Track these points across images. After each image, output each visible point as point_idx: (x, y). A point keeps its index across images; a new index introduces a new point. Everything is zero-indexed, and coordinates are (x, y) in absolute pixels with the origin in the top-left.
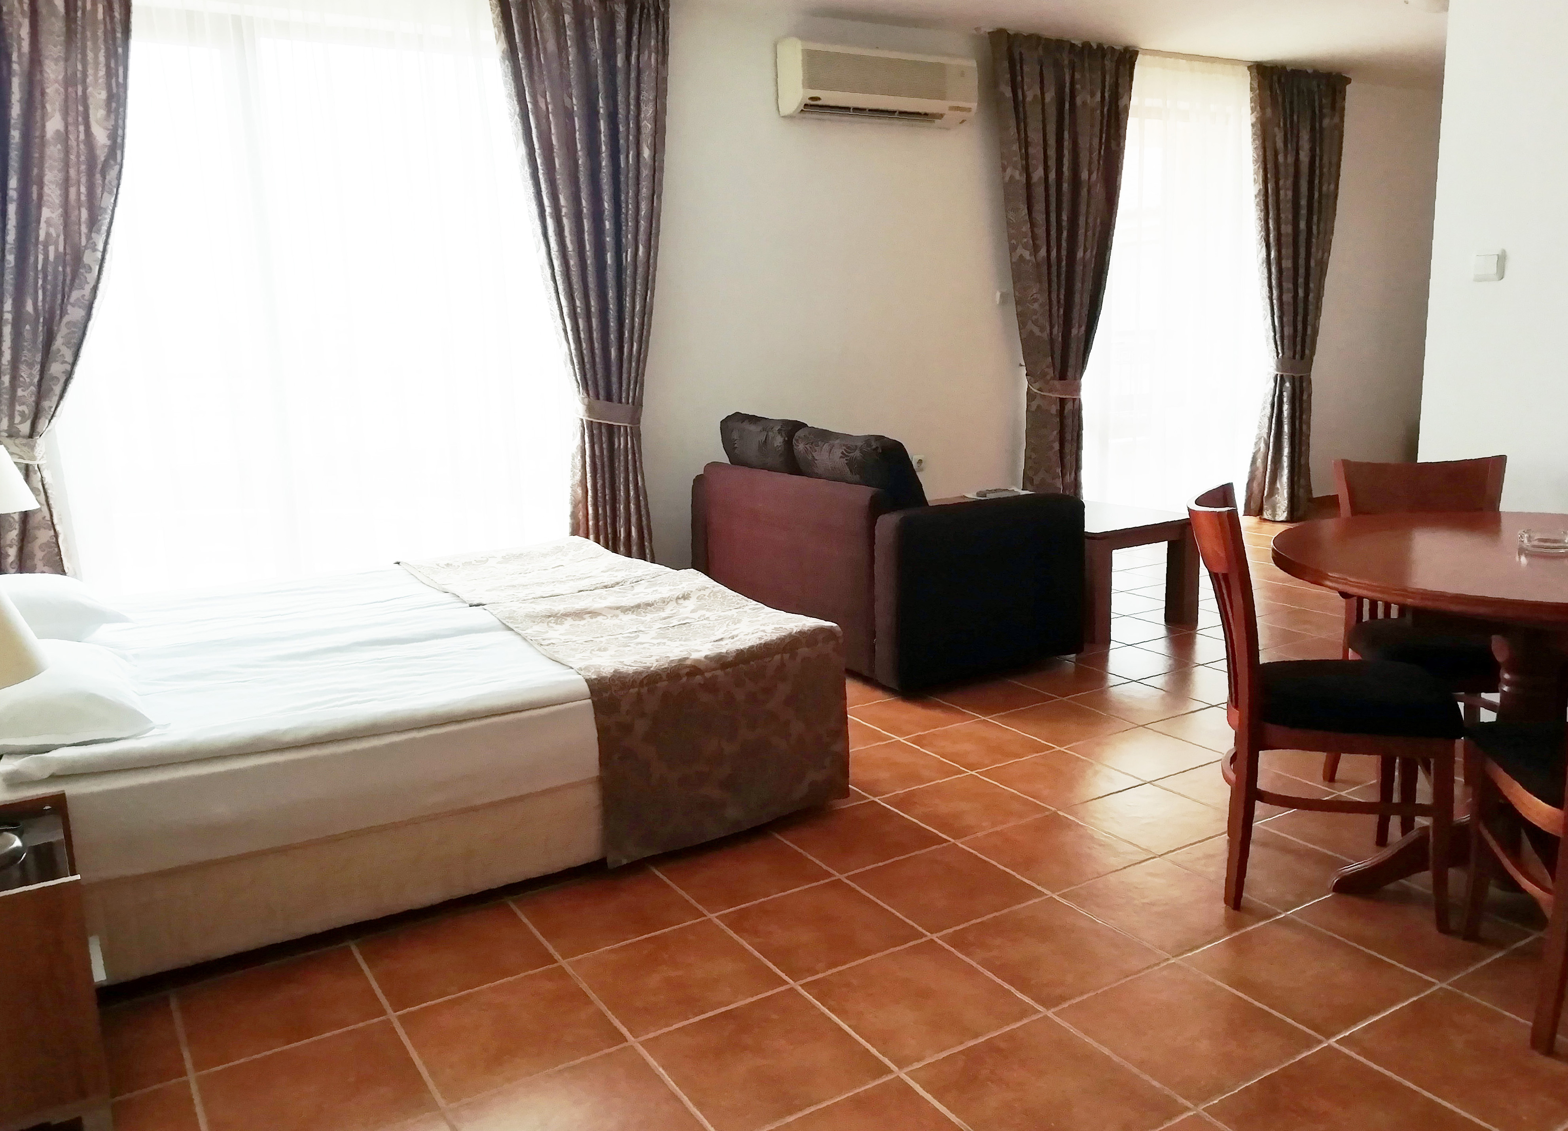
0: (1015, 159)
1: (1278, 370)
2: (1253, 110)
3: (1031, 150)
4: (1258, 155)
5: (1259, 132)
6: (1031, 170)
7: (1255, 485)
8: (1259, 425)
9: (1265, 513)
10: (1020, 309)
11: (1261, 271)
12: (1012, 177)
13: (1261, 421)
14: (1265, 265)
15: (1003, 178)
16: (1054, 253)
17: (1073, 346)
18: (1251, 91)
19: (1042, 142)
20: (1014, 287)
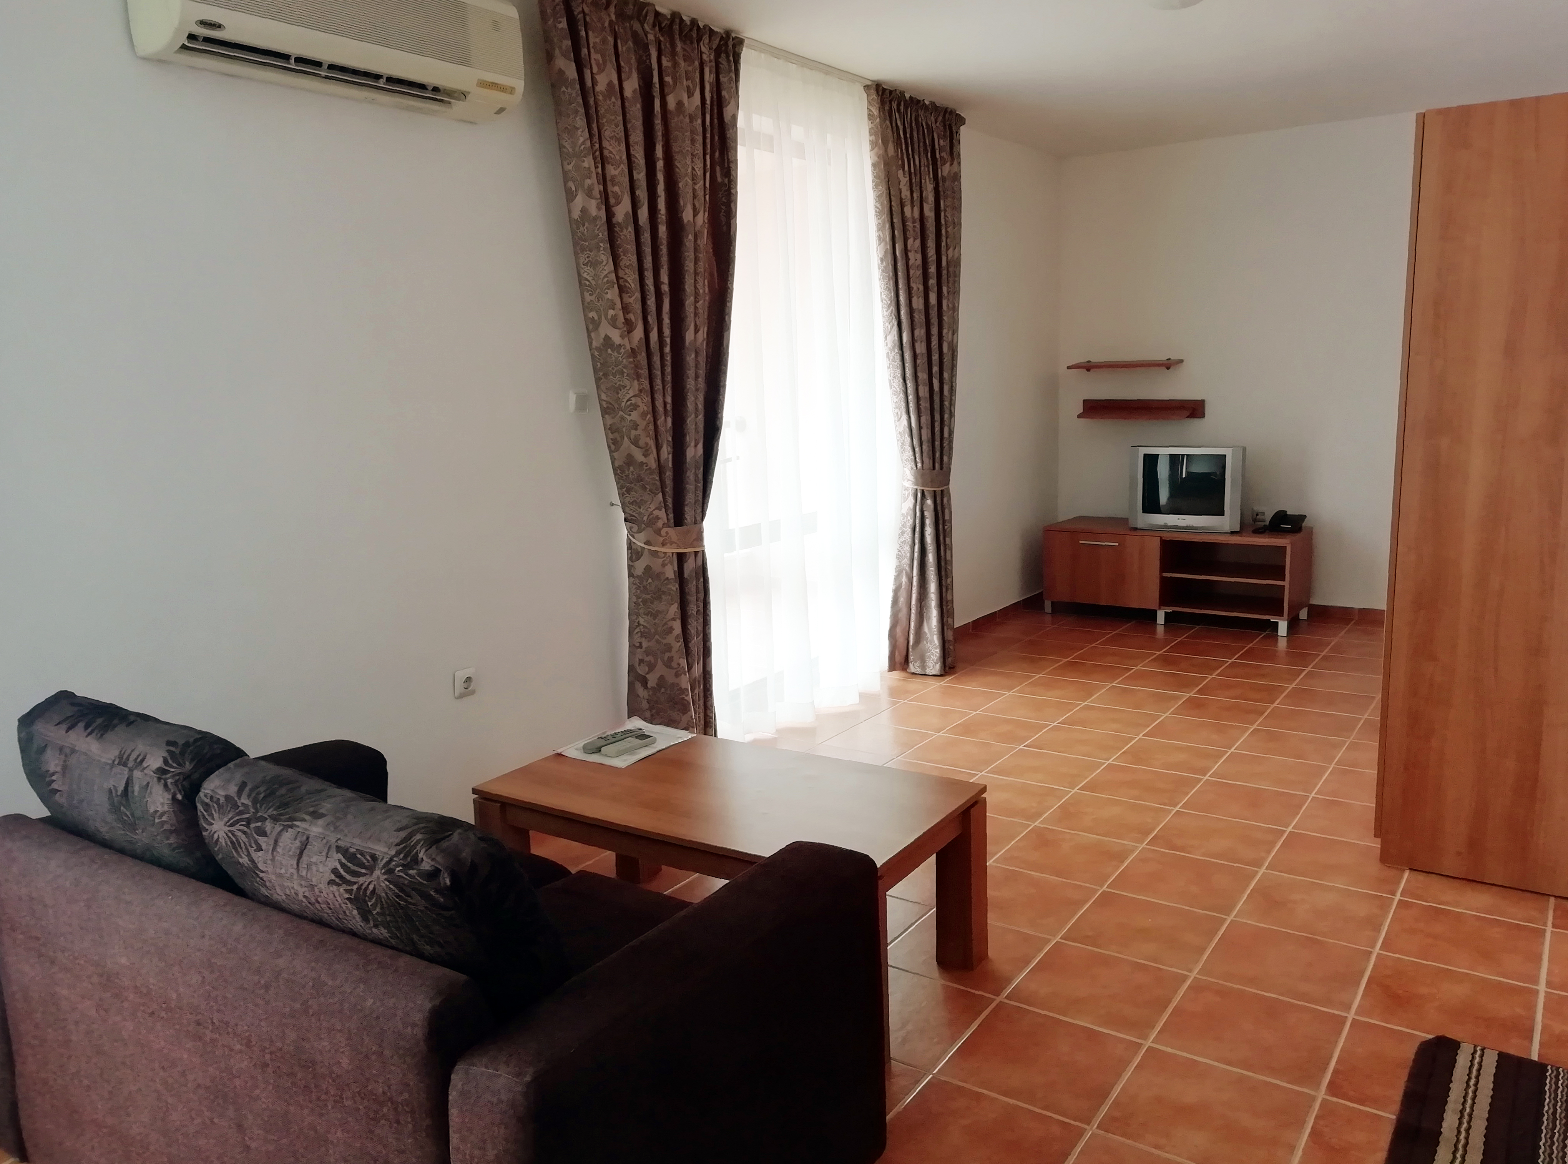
0: (588, 182)
1: (916, 484)
2: (873, 145)
3: (611, 171)
4: (882, 204)
5: (883, 176)
6: (612, 201)
7: (899, 630)
8: (898, 555)
9: (911, 665)
10: (609, 421)
11: (891, 358)
12: (584, 210)
13: (900, 549)
14: (896, 351)
15: (570, 211)
16: (654, 336)
17: (690, 475)
18: (869, 119)
19: (624, 157)
20: (598, 387)
